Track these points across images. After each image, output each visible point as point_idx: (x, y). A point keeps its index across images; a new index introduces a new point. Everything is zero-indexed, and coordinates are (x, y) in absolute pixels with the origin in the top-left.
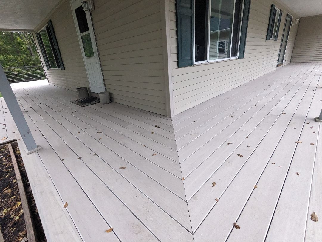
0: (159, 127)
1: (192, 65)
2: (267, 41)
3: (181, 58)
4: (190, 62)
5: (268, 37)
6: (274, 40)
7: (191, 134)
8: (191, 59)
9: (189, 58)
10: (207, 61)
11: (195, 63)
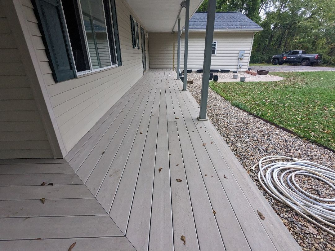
0: (52, 184)
1: (75, 77)
2: (133, 49)
3: (58, 68)
4: (71, 73)
5: (134, 46)
6: (138, 49)
7: (110, 176)
8: (72, 68)
9: (68, 67)
10: (90, 70)
11: (79, 74)
